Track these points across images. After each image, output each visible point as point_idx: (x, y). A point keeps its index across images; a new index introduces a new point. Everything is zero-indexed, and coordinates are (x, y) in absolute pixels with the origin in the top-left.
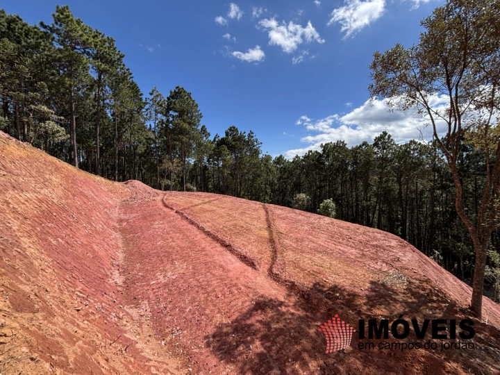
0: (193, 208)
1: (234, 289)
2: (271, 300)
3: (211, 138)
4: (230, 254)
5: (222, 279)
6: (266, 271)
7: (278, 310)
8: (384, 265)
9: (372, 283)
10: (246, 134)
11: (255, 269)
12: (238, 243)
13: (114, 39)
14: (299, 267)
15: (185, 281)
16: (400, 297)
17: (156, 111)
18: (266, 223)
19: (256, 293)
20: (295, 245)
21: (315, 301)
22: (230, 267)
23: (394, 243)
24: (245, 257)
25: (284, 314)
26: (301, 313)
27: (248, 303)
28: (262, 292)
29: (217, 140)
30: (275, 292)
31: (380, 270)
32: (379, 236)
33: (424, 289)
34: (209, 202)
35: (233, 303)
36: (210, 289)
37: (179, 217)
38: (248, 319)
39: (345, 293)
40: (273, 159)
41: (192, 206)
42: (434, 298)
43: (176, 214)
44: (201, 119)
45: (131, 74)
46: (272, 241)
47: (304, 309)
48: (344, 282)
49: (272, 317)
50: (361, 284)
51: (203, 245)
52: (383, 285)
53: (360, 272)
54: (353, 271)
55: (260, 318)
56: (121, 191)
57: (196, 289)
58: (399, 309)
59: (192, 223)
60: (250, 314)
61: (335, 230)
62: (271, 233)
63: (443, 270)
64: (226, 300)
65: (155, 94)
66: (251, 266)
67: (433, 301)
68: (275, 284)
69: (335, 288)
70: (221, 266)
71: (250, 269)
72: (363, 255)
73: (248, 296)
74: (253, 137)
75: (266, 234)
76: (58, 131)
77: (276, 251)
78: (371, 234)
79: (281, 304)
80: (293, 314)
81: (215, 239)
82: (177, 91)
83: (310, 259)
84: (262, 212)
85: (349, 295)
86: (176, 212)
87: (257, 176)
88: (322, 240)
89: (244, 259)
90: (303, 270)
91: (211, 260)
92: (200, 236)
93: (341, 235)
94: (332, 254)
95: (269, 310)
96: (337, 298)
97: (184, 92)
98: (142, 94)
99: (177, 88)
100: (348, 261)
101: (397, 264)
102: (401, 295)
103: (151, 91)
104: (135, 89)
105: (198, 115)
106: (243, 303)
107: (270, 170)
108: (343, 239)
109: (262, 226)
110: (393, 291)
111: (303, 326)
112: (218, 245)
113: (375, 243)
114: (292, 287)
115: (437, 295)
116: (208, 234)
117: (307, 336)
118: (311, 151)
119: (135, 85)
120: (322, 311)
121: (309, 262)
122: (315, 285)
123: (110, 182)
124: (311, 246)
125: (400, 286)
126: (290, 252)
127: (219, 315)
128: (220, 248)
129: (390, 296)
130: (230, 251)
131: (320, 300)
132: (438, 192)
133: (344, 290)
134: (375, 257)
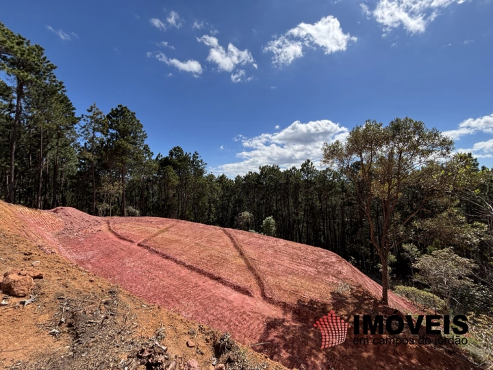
0: (153, 238)
1: (244, 316)
2: (275, 319)
3: (154, 158)
4: (223, 286)
5: (231, 310)
6: (260, 296)
7: (284, 326)
8: (334, 278)
9: (332, 293)
10: (192, 155)
11: (251, 296)
12: (224, 274)
13: (43, 48)
14: (282, 289)
15: (203, 318)
16: (349, 300)
17: (94, 129)
18: (236, 250)
19: (263, 316)
20: (269, 270)
21: (305, 314)
22: (231, 298)
23: (334, 259)
24: (239, 287)
25: (289, 328)
26: (299, 325)
27: (261, 325)
28: (267, 314)
29: (160, 159)
30: (275, 313)
31: (333, 282)
32: (323, 254)
33: (360, 292)
34: (167, 230)
35: (251, 327)
36: (227, 320)
37: (146, 251)
38: (268, 336)
39: (319, 305)
40: (216, 178)
41: (152, 236)
42: (366, 297)
43: (140, 248)
44: (146, 139)
45: (63, 87)
46: (250, 268)
47: (299, 321)
48: (315, 296)
49: (283, 332)
50: (326, 295)
51: (194, 280)
52: (338, 293)
53: (322, 286)
54: (317, 286)
55: (276, 334)
56: (51, 222)
57: (216, 322)
58: (351, 308)
59: (167, 258)
60: (267, 333)
61: (292, 251)
62: (246, 260)
63: (363, 274)
64: (244, 326)
65: (94, 111)
66: (246, 294)
67: (366, 299)
68: (272, 307)
69: (312, 302)
70: (223, 299)
71: (247, 297)
72: (319, 272)
73: (259, 319)
75: (241, 261)
77: (259, 278)
78: (317, 253)
79: (284, 320)
80: (295, 326)
81: (200, 272)
82: (119, 109)
83: (286, 281)
84: (226, 238)
85: (322, 305)
86: (139, 245)
87: (202, 195)
88: (286, 262)
89: (237, 289)
90: (285, 291)
91: (210, 294)
92: (184, 272)
93: (298, 256)
94: (298, 274)
95: (278, 327)
96: (316, 309)
97: (128, 111)
98: (74, 109)
99: (119, 106)
100: (312, 279)
101: (341, 276)
102: (350, 299)
103: (89, 109)
105: (143, 136)
106: (258, 325)
107: (214, 189)
108: (301, 260)
109: (234, 254)
110: (344, 297)
111: (305, 333)
112: (207, 278)
113: (322, 260)
114: (285, 306)
115: (367, 295)
116: (190, 268)
117: (310, 339)
118: (251, 172)
119: (66, 98)
120: (311, 320)
121: (287, 283)
122: (298, 301)
124: (281, 268)
125: (347, 293)
126: (269, 278)
127: (246, 339)
128: (211, 282)
129: (344, 301)
130: (222, 283)
131: (308, 312)
132: (347, 208)
133: (318, 302)
134: (327, 272)
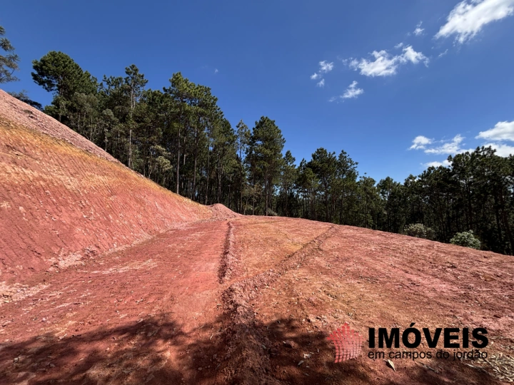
0: (249, 225)
3: (297, 164)
4: (218, 262)
10: (337, 155)
11: (221, 280)
13: (210, 88)
17: (242, 142)
24: (226, 265)
29: (304, 164)
37: (226, 230)
40: (378, 182)
44: (284, 144)
45: (221, 113)
56: (204, 212)
59: (228, 234)
61: (428, 254)
65: (241, 126)
66: (221, 276)
74: (345, 157)
75: (297, 249)
76: (165, 163)
82: (262, 121)
89: (224, 267)
93: (436, 261)
97: (268, 120)
99: (261, 118)
103: (238, 124)
104: (226, 125)
105: (281, 141)
108: (433, 267)
112: (222, 252)
118: (433, 168)
119: (227, 122)
123: (196, 204)
